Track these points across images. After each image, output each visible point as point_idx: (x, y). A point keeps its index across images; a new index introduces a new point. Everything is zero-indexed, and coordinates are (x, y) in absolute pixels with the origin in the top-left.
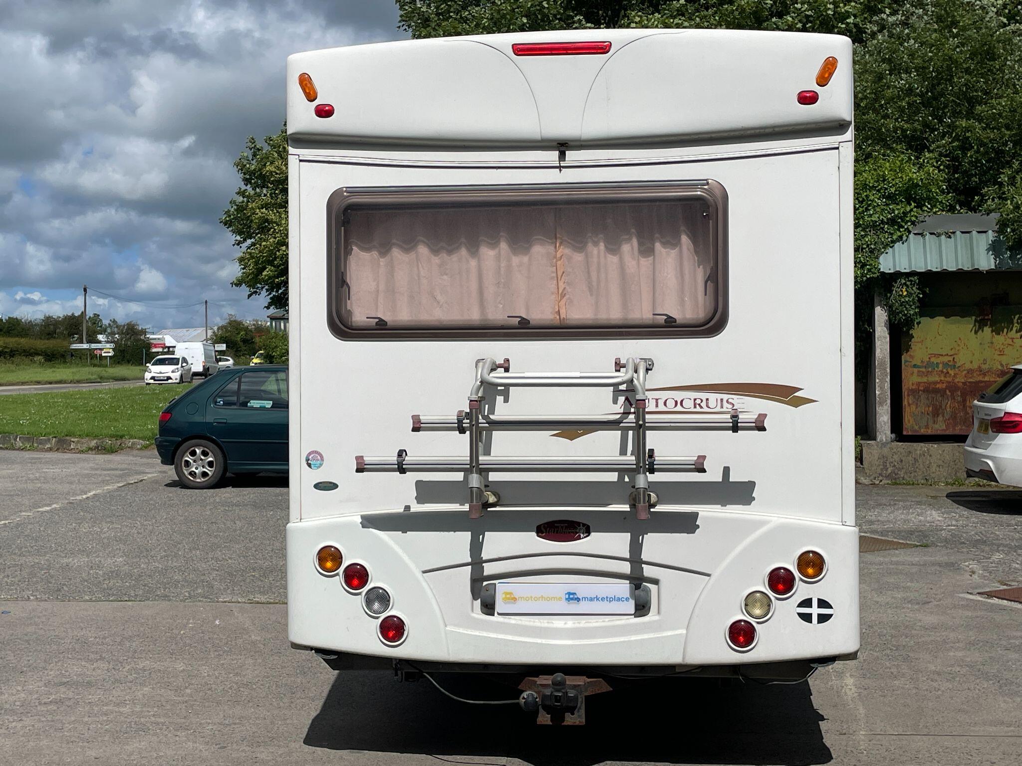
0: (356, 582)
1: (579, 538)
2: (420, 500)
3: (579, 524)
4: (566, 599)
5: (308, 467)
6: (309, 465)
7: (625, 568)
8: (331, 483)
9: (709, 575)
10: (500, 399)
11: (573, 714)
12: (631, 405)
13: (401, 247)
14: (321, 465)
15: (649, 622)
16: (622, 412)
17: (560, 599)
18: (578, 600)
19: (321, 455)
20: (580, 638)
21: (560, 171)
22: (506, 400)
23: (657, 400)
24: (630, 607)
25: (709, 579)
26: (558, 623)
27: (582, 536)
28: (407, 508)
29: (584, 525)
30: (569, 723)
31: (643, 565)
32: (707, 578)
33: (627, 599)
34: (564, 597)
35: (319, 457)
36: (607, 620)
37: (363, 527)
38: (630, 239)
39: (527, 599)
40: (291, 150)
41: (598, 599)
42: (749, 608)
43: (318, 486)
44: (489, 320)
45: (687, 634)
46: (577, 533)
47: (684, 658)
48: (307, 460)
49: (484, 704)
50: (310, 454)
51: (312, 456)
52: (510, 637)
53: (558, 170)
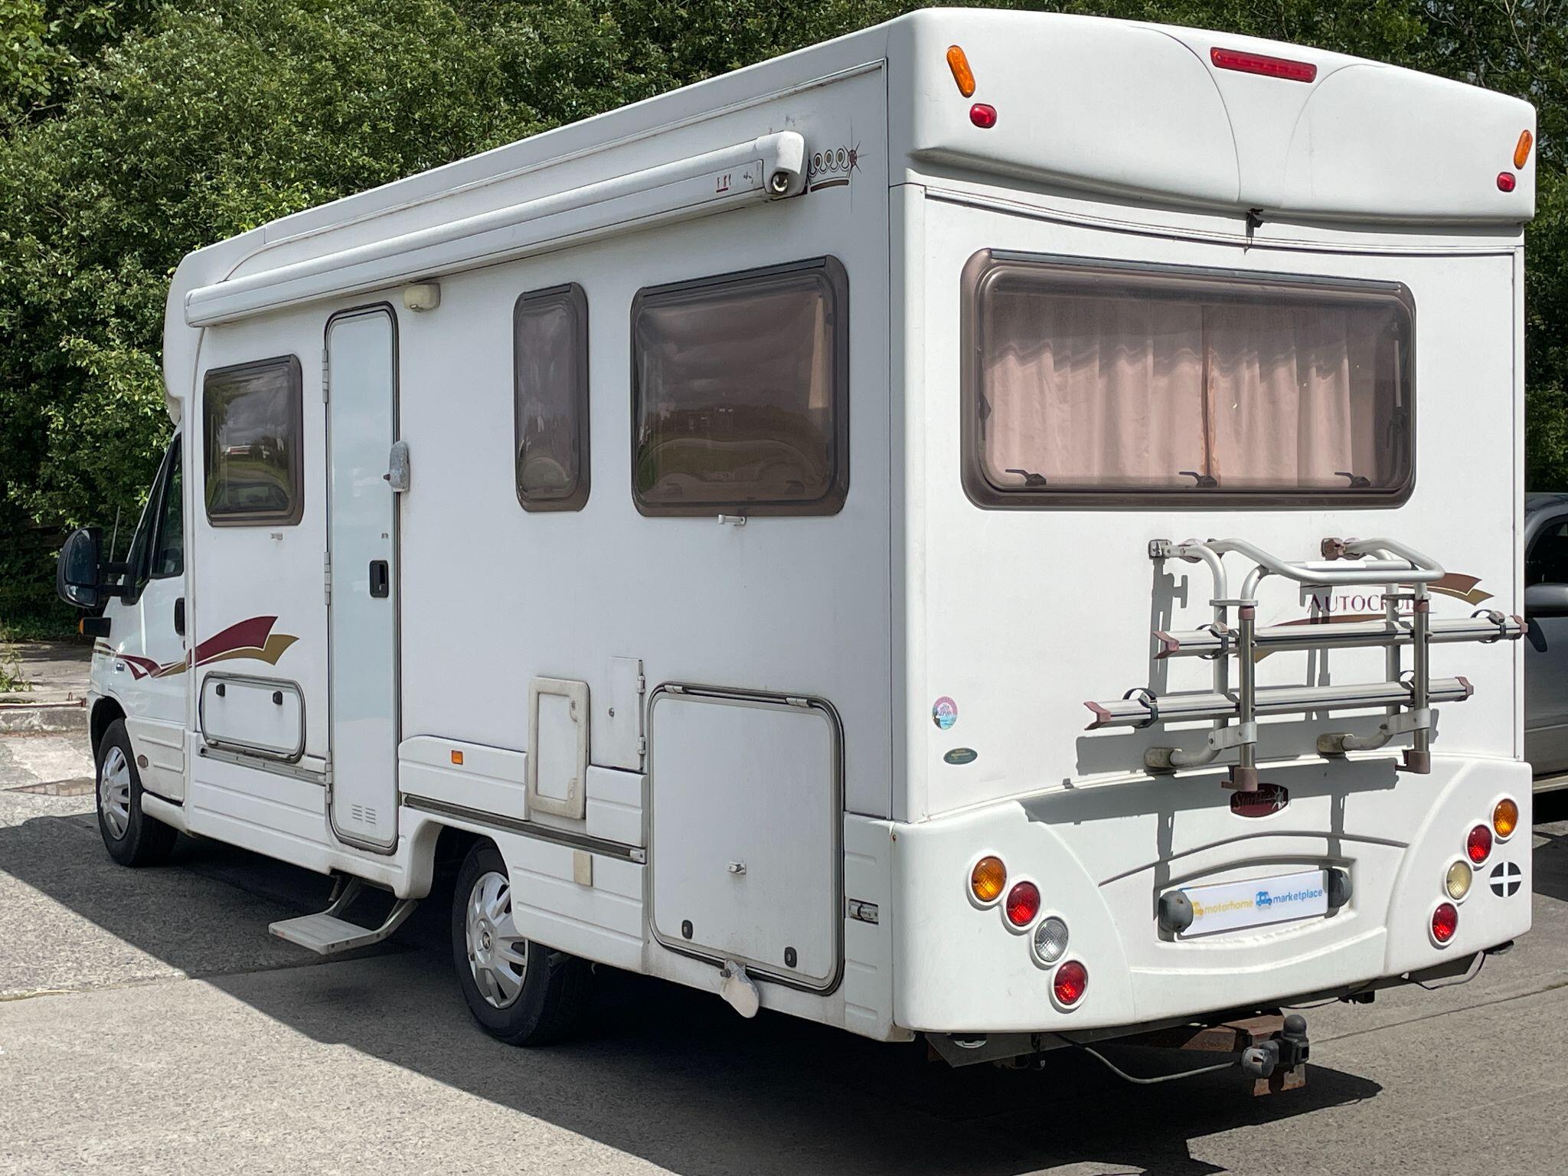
0: (1022, 912)
1: (1277, 809)
2: (1083, 768)
3: (1276, 787)
4: (1257, 903)
5: (934, 723)
6: (937, 722)
7: (1321, 847)
8: (968, 750)
9: (1404, 845)
10: (1176, 601)
11: (1292, 1071)
12: (1319, 607)
13: (1017, 355)
14: (954, 720)
15: (1343, 924)
16: (1309, 617)
17: (1249, 904)
18: (1269, 901)
19: (954, 703)
20: (1281, 957)
21: (1245, 250)
22: (1184, 605)
23: (1345, 598)
24: (1322, 903)
25: (1406, 853)
26: (1249, 940)
27: (1280, 805)
28: (1067, 783)
29: (1282, 788)
30: (1290, 1087)
31: (1341, 841)
32: (1402, 850)
33: (1320, 893)
34: (1255, 899)
35: (951, 708)
36: (1297, 927)
37: (1030, 820)
38: (1288, 359)
39: (1214, 909)
40: (913, 175)
41: (1290, 898)
42: (1450, 885)
43: (949, 758)
44: (1130, 478)
45: (1389, 932)
46: (1275, 801)
47: (1386, 967)
48: (935, 714)
49: (1164, 1081)
50: (938, 702)
51: (941, 705)
52: (1201, 971)
53: (1242, 249)
